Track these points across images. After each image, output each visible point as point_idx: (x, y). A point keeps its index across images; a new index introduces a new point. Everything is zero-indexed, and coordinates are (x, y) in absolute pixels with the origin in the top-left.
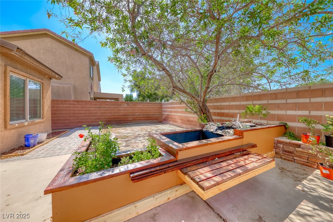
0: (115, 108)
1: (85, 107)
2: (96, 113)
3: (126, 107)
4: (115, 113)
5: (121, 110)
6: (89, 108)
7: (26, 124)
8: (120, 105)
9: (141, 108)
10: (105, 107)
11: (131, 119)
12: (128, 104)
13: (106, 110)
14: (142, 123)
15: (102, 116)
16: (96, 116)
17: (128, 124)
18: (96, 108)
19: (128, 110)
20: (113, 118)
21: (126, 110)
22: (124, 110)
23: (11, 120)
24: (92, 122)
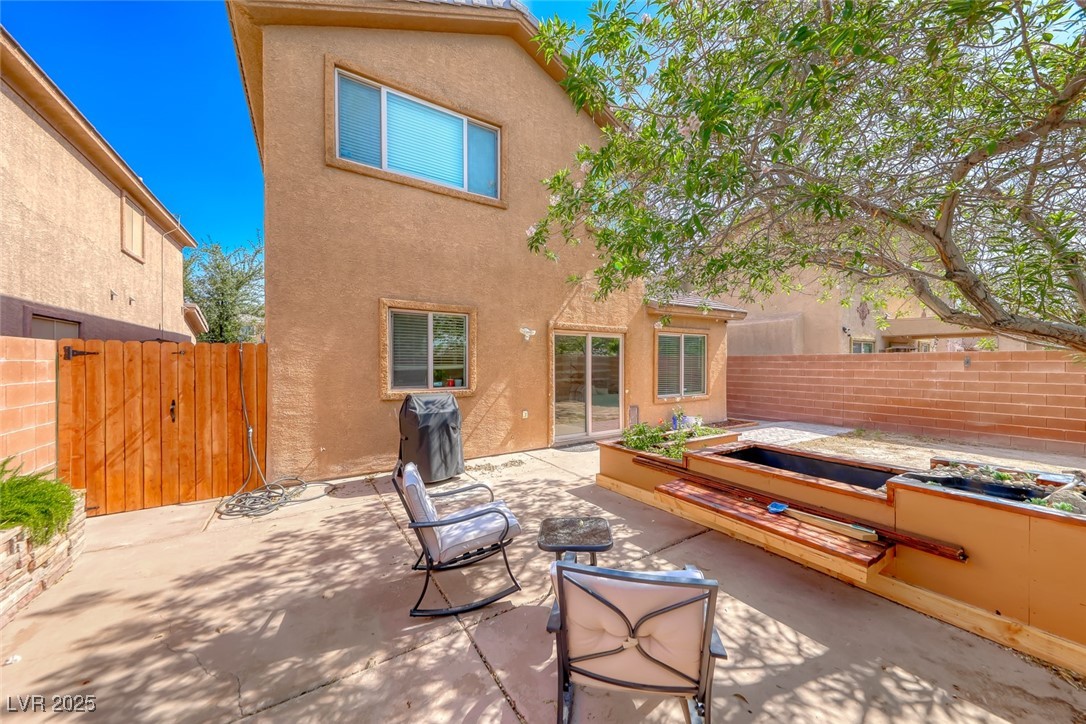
0: (905, 375)
1: (809, 373)
2: (838, 390)
3: (958, 375)
4: (905, 393)
5: (930, 385)
6: (819, 374)
7: (678, 399)
8: (929, 366)
9: (1056, 377)
10: (868, 374)
11: (981, 423)
12: (967, 362)
13: (870, 382)
14: (1056, 452)
15: (856, 400)
16: (838, 398)
17: (967, 440)
18: (839, 374)
19: (971, 386)
20: (898, 411)
21: (956, 386)
22: (945, 385)
23: (659, 393)
24: (828, 412)
